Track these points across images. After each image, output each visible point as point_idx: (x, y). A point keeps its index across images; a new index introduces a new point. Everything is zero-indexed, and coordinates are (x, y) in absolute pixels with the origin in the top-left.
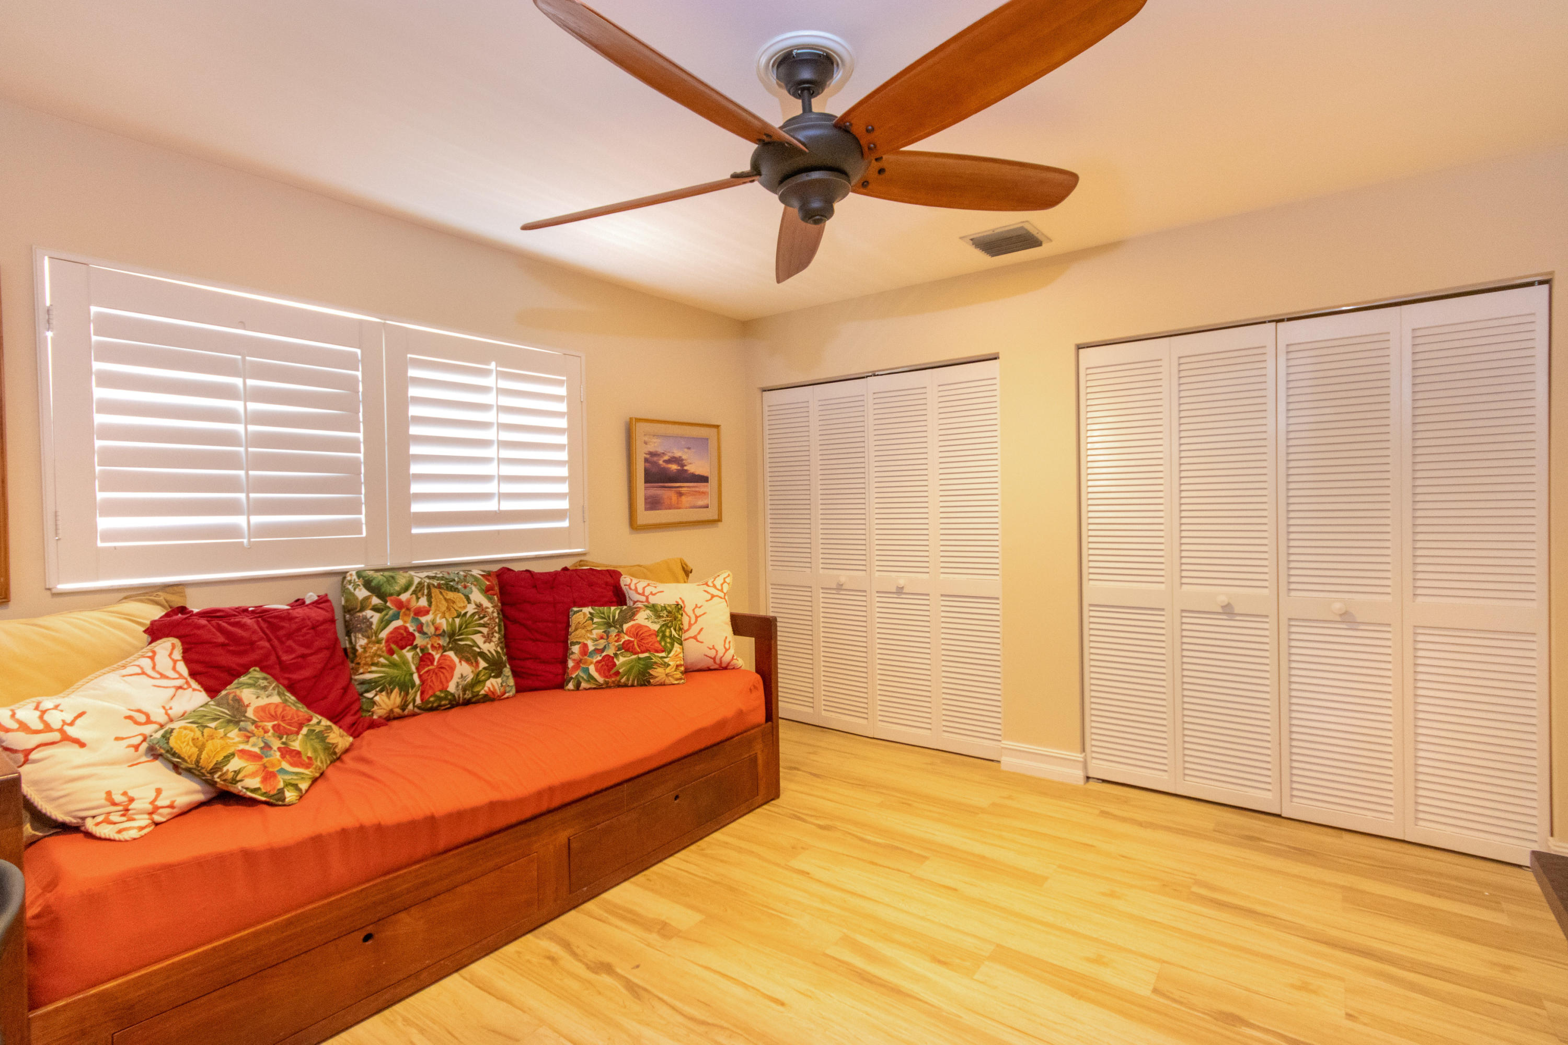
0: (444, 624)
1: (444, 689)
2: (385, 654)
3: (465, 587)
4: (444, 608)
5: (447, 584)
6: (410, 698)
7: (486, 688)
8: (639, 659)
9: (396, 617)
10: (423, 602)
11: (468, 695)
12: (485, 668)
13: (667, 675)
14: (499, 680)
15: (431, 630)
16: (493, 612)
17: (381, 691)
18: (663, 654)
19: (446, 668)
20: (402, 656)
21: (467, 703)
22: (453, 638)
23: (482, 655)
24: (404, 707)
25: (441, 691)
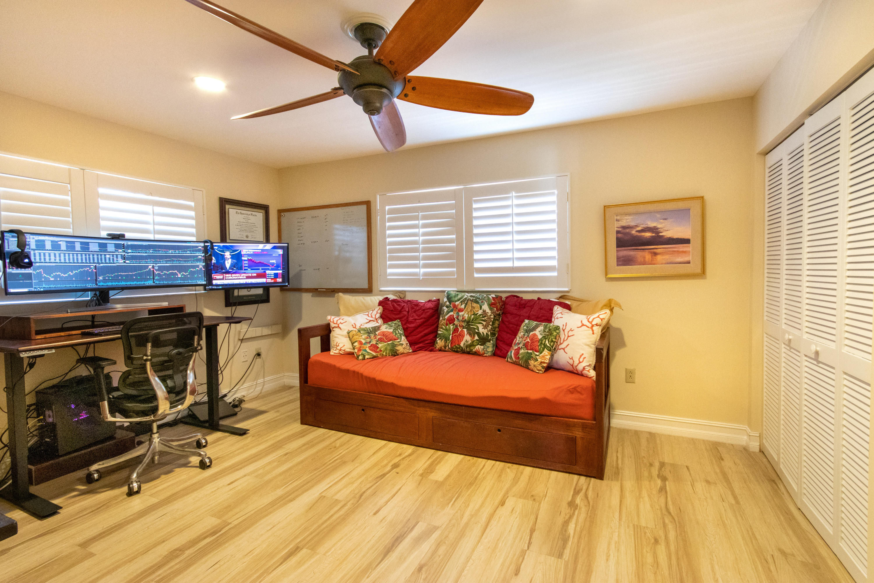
0: (466, 316)
1: (459, 344)
2: (445, 325)
3: (482, 302)
4: (469, 310)
5: (476, 300)
6: (447, 344)
7: (476, 349)
8: (528, 352)
9: (452, 311)
10: (463, 306)
11: (468, 350)
12: (477, 340)
13: (534, 366)
14: (482, 347)
15: (461, 318)
16: (491, 315)
17: (440, 339)
18: (537, 354)
19: (462, 336)
20: (450, 327)
21: (469, 353)
22: (468, 323)
23: (478, 334)
24: (445, 347)
25: (458, 345)
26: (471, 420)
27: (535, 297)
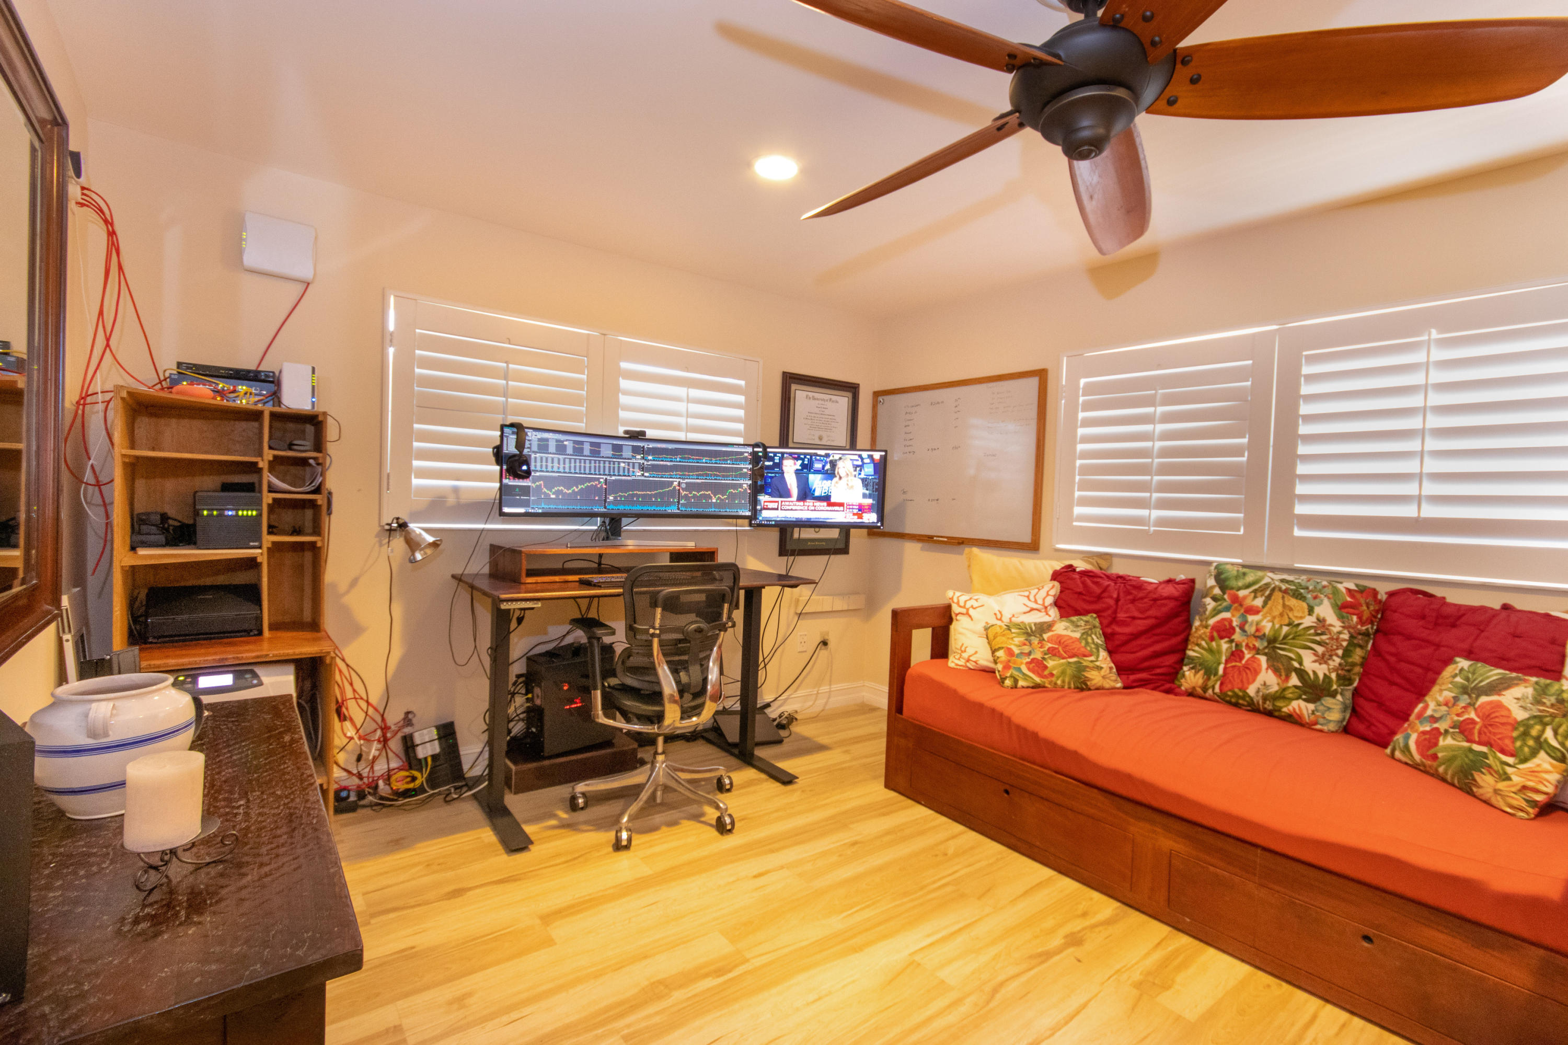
0: (1267, 627)
1: (1243, 690)
2: (1207, 639)
3: (1315, 598)
4: (1276, 613)
5: (1296, 590)
6: (1210, 683)
7: (1290, 708)
8: (1471, 750)
9: (1227, 609)
10: (1259, 602)
11: (1269, 706)
12: (1296, 687)
13: (1496, 792)
14: (1311, 706)
15: (1251, 629)
16: (1340, 633)
17: (1192, 668)
18: (1510, 760)
19: (1252, 670)
20: (1219, 646)
21: (1270, 714)
22: (1272, 644)
23: (1301, 673)
24: (1205, 689)
25: (1240, 689)
26: (1277, 888)
27: (1494, 602)
